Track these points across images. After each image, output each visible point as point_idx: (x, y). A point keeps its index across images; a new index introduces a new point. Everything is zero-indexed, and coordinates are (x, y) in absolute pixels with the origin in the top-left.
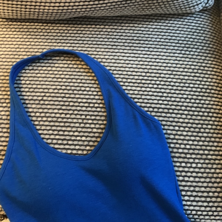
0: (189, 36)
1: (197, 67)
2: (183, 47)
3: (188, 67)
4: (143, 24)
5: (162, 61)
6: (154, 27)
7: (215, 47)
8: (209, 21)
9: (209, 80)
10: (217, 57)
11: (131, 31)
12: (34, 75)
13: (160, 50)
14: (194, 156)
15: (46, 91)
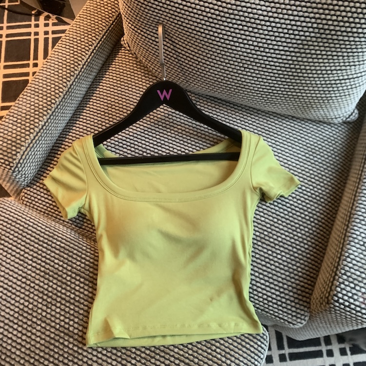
0: (319, 143)
1: (315, 174)
2: (309, 151)
3: (307, 170)
4: (278, 118)
5: (285, 157)
6: (288, 123)
7: (341, 160)
8: (344, 135)
9: (323, 189)
10: (340, 170)
11: (265, 121)
12: (165, 132)
13: (286, 147)
14: (282, 249)
15: (171, 149)
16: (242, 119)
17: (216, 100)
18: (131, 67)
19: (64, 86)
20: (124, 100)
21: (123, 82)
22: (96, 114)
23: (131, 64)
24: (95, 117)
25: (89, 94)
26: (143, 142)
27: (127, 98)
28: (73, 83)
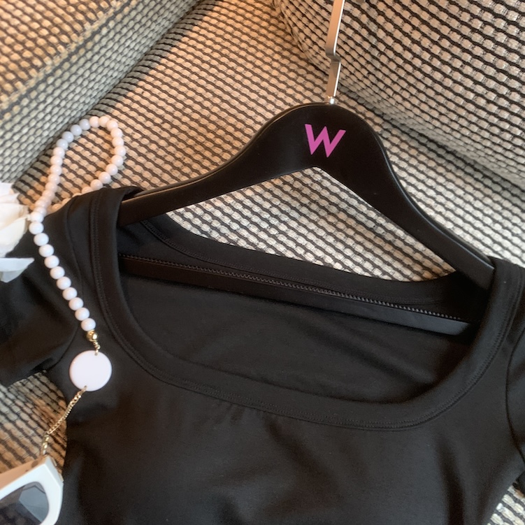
16: (499, 218)
17: (441, 152)
18: (255, 27)
19: (75, 31)
20: (217, 101)
21: (225, 56)
22: (141, 119)
23: (256, 20)
24: (139, 127)
25: (140, 68)
26: (236, 216)
27: (226, 97)
28: (101, 28)
